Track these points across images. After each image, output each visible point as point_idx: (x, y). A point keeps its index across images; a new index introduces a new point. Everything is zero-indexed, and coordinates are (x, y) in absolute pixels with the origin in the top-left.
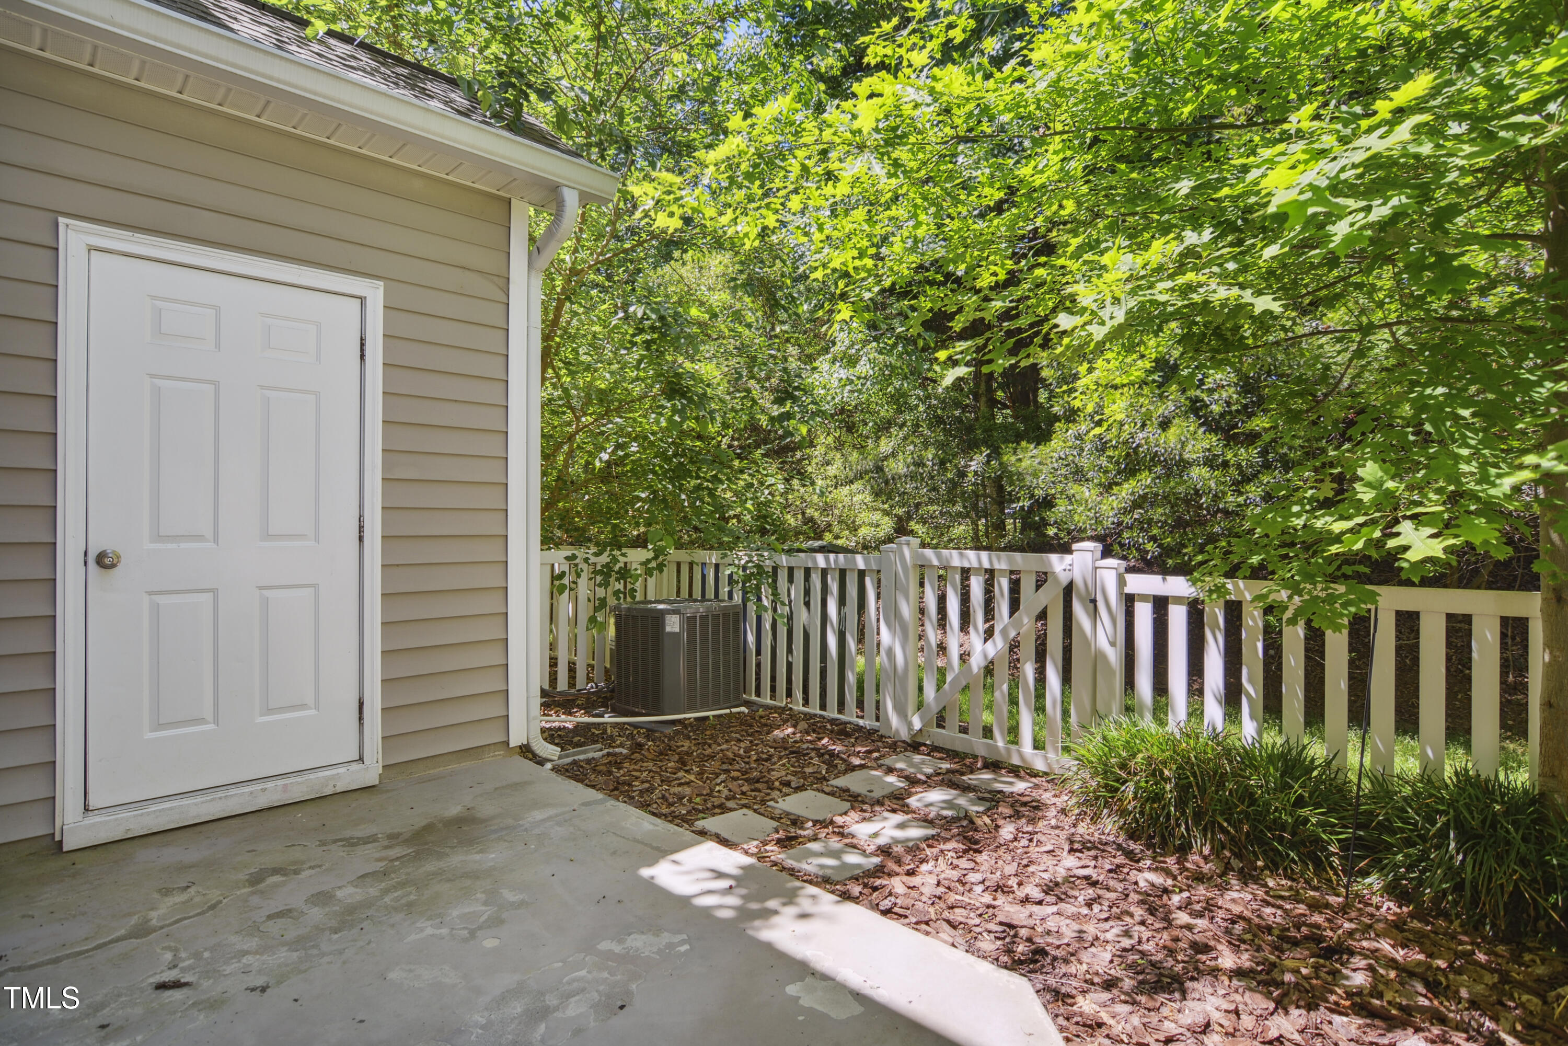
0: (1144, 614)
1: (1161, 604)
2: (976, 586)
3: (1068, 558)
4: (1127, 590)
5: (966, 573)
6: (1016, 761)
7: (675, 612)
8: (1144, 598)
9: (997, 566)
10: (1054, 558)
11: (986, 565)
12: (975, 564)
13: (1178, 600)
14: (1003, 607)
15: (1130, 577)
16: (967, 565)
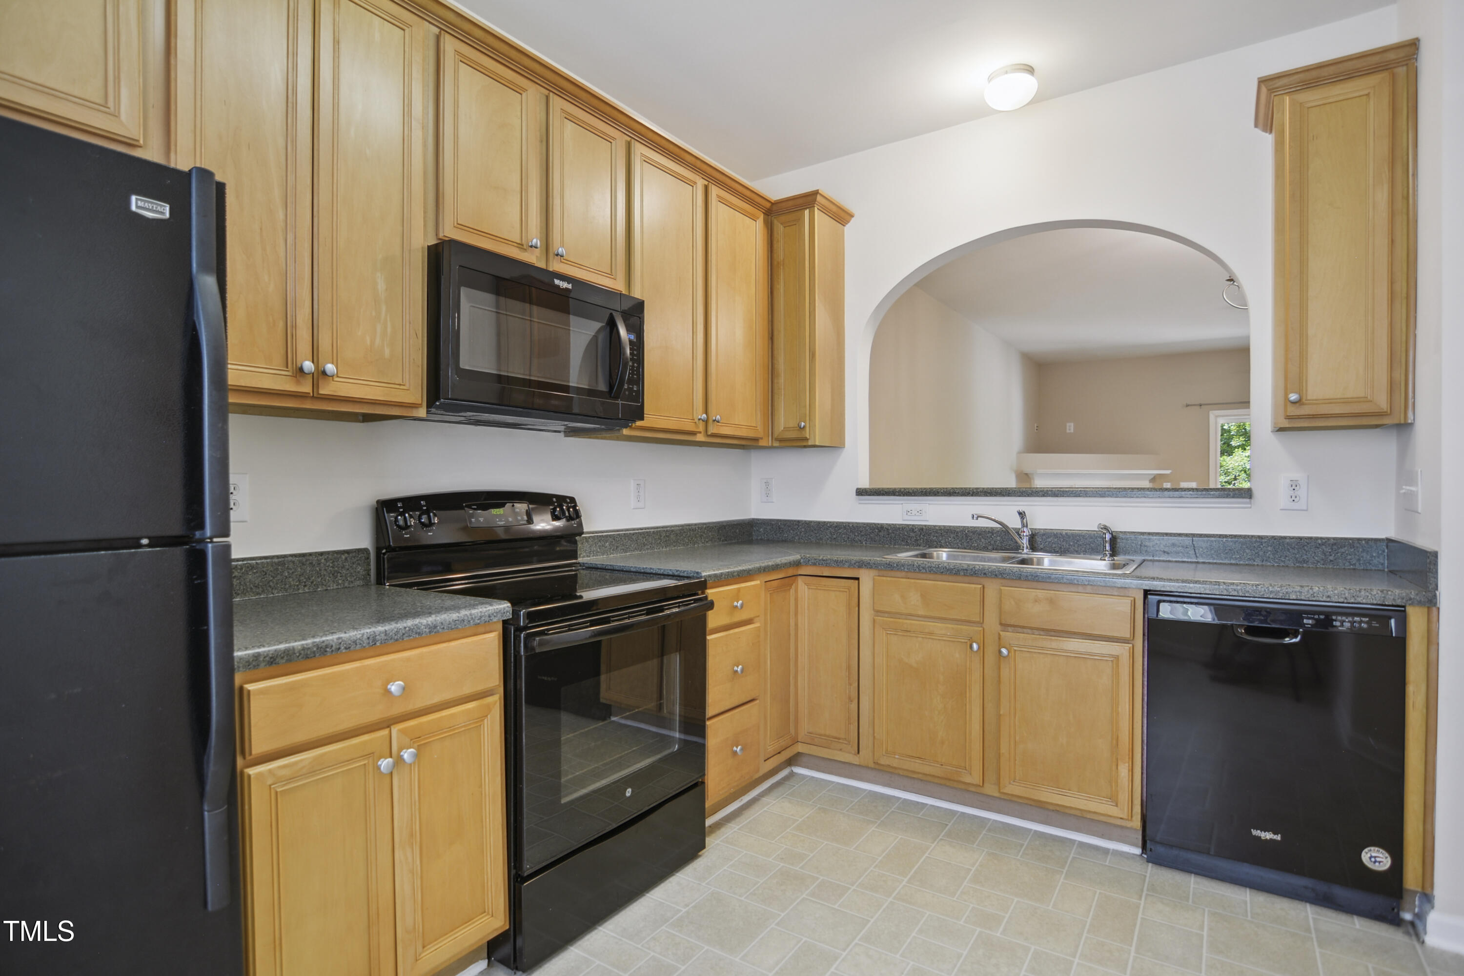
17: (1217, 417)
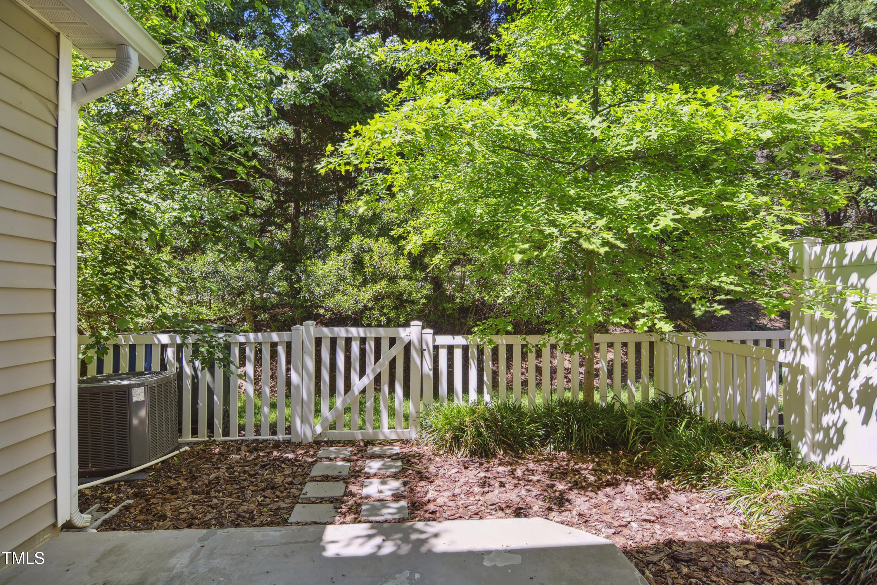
0: (443, 354)
1: (450, 349)
2: (355, 347)
3: (408, 330)
4: (436, 344)
5: (348, 341)
6: (381, 437)
7: (140, 385)
8: (443, 346)
9: (369, 335)
10: (401, 330)
11: (362, 335)
12: (356, 335)
13: (458, 346)
14: (371, 357)
15: (437, 337)
16: (350, 336)
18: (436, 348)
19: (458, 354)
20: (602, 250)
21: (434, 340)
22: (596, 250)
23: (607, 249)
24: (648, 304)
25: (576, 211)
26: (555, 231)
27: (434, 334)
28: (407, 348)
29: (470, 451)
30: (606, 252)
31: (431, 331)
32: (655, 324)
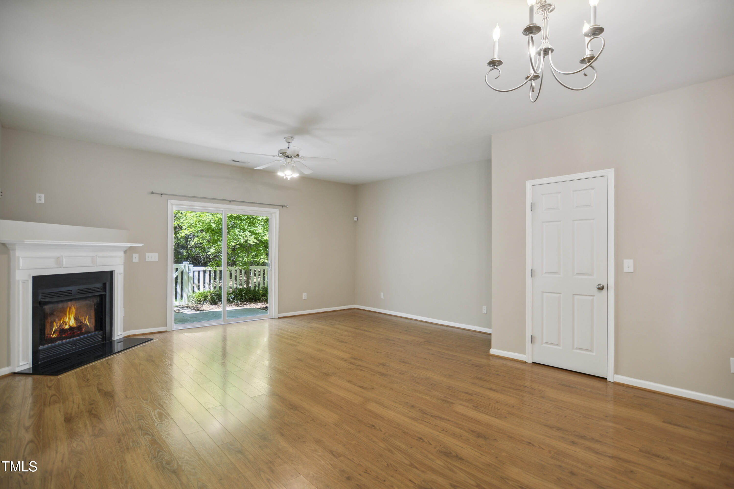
0: (196, 273)
3: (183, 265)
8: (196, 271)
10: (181, 265)
13: (202, 271)
17: (173, 205)
18: (194, 272)
19: (202, 274)
20: (253, 244)
21: (193, 269)
22: (252, 243)
23: (254, 243)
24: (263, 256)
25: (247, 232)
26: (242, 238)
27: (193, 267)
28: (182, 272)
29: (211, 303)
30: (254, 244)
31: (192, 266)
32: (265, 261)
